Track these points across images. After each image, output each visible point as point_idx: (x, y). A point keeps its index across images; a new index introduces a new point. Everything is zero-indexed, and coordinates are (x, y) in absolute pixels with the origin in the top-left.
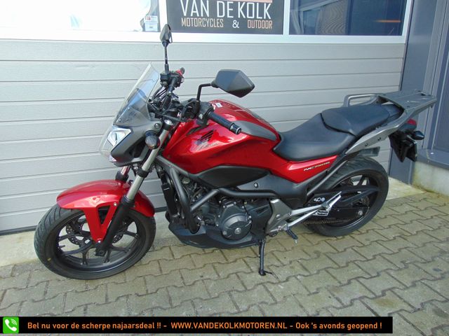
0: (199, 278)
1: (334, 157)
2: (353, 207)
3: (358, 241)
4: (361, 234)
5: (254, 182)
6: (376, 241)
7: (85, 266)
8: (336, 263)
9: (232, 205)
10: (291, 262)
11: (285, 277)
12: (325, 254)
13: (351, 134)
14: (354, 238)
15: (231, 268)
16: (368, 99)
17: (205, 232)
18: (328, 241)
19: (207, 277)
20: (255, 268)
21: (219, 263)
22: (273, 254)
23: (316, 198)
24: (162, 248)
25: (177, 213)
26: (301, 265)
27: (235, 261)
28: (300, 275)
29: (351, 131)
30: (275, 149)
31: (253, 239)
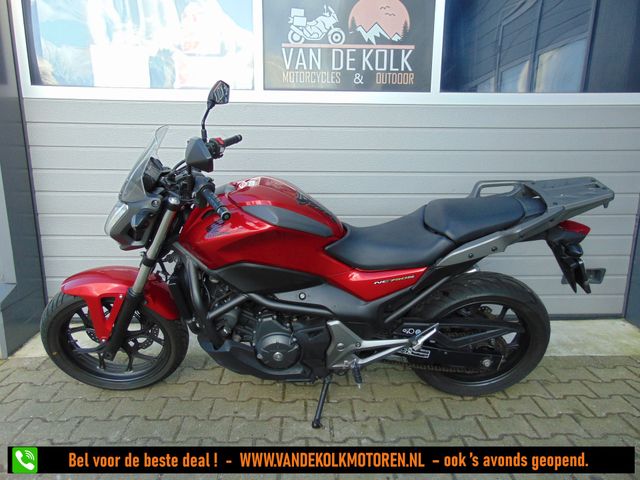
0: (232, 414)
1: (422, 270)
2: (474, 350)
3: (494, 409)
4: (508, 399)
5: (299, 292)
6: (523, 415)
7: (102, 371)
8: (433, 433)
9: (270, 319)
10: (368, 418)
11: (344, 437)
12: (427, 418)
13: (448, 238)
14: (490, 403)
15: (281, 410)
16: (510, 189)
17: (228, 350)
18: (445, 401)
19: (242, 414)
20: (311, 416)
21: (270, 400)
22: (351, 404)
23: (407, 327)
24: (213, 369)
25: (191, 318)
26: (381, 426)
27: (293, 402)
28: (367, 438)
29: (448, 233)
30: (327, 248)
31: (304, 372)
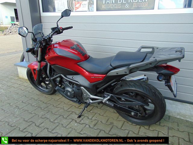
0: (62, 107)
4: (148, 129)
5: (73, 76)
9: (67, 83)
10: (95, 120)
12: (113, 126)
13: (111, 66)
14: (140, 128)
18: (125, 122)
19: (65, 108)
22: (95, 114)
23: (106, 94)
26: (97, 123)
30: (78, 63)
31: (77, 100)
